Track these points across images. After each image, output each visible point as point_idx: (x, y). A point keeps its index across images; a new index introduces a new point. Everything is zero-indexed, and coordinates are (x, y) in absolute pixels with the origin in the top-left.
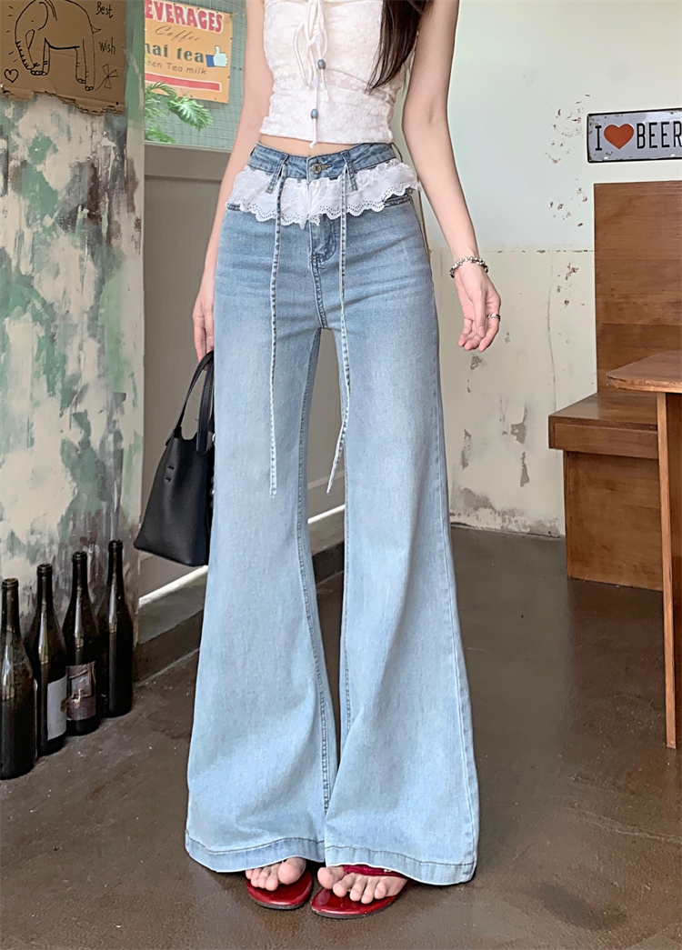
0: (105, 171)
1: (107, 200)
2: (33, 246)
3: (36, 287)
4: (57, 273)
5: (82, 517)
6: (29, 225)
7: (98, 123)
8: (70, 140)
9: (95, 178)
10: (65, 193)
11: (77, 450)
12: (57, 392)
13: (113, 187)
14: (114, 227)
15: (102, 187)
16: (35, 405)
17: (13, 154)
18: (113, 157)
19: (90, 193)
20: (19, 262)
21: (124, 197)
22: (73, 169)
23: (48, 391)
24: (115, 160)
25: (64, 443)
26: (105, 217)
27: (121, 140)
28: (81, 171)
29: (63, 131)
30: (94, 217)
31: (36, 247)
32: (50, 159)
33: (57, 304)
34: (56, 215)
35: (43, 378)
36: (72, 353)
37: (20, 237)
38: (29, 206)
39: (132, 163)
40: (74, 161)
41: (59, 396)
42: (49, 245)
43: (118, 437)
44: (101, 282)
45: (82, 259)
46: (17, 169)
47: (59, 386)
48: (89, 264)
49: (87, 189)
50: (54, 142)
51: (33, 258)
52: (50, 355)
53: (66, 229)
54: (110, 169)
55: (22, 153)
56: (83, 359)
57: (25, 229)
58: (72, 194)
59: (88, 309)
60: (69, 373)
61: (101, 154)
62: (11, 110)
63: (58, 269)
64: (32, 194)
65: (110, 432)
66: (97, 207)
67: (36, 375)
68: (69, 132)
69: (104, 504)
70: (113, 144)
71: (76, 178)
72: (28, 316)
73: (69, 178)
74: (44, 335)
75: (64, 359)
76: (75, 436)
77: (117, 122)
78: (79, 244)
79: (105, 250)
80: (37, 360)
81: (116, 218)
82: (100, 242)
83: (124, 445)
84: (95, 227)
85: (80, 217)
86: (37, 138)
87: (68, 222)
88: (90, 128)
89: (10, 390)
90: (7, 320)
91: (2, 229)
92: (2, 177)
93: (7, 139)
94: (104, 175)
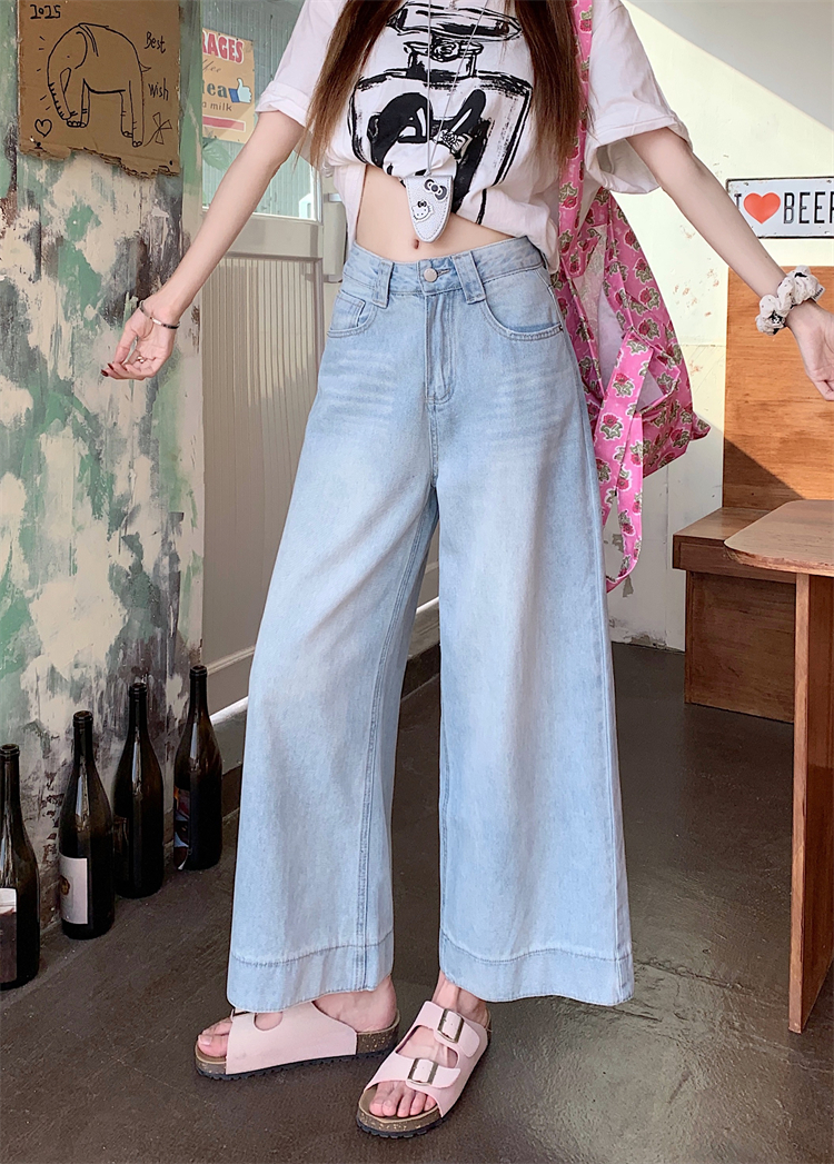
0: (157, 249)
2: (73, 343)
3: (76, 396)
5: (134, 645)
6: (67, 319)
7: (149, 188)
8: (114, 209)
10: (109, 276)
11: (128, 575)
12: (104, 514)
13: (168, 270)
15: (153, 269)
16: (78, 529)
17: (47, 229)
18: (166, 230)
19: (140, 277)
20: (56, 364)
22: (119, 247)
23: (94, 514)
24: (168, 235)
25: (112, 568)
27: (176, 209)
28: (128, 249)
29: (105, 197)
31: (77, 345)
32: (91, 233)
33: (102, 416)
34: (99, 304)
35: (87, 500)
36: (121, 471)
37: (57, 333)
38: (67, 295)
40: (120, 237)
41: (106, 519)
42: (92, 342)
43: (174, 559)
44: (154, 387)
46: (52, 247)
47: (106, 507)
49: (135, 271)
50: (96, 212)
51: (73, 358)
52: (95, 473)
53: (111, 322)
54: (162, 246)
55: (57, 227)
56: (134, 477)
57: (63, 323)
58: (118, 279)
59: (138, 421)
60: (117, 494)
61: (152, 227)
62: (43, 172)
64: (70, 278)
65: (166, 554)
67: (79, 497)
68: (113, 199)
69: (158, 631)
70: (166, 215)
71: (123, 258)
72: (68, 430)
73: (114, 258)
74: (88, 453)
75: (112, 479)
76: (126, 560)
77: (170, 185)
80: (80, 481)
83: (182, 567)
85: (128, 307)
86: (75, 207)
87: (114, 313)
88: (138, 194)
89: (47, 515)
90: (43, 436)
91: (34, 324)
92: (34, 257)
93: (39, 208)
94: (155, 253)
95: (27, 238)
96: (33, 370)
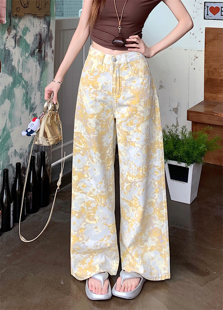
0: (44, 36)
1: (44, 45)
2: (22, 63)
3: (23, 77)
4: (29, 71)
6: (21, 57)
7: (42, 21)
8: (34, 27)
9: (41, 38)
10: (32, 44)
12: (28, 108)
13: (46, 40)
14: (46, 54)
15: (42, 41)
16: (22, 113)
17: (18, 34)
18: (46, 31)
19: (39, 43)
20: (18, 69)
21: (49, 43)
22: (34, 36)
23: (26, 108)
26: (43, 51)
27: (49, 24)
28: (37, 37)
30: (40, 51)
31: (23, 63)
32: (28, 34)
33: (29, 82)
34: (29, 52)
35: (25, 105)
36: (33, 96)
37: (19, 61)
38: (22, 51)
39: (52, 32)
40: (35, 34)
41: (29, 110)
42: (27, 62)
44: (42, 72)
45: (36, 66)
46: (19, 39)
47: (29, 106)
48: (38, 67)
49: (38, 42)
50: (29, 28)
51: (22, 67)
52: (27, 97)
53: (32, 56)
55: (20, 34)
56: (36, 98)
58: (34, 45)
59: (37, 82)
60: (32, 103)
61: (43, 30)
62: (17, 20)
63: (29, 70)
64: (23, 46)
66: (41, 47)
67: (23, 104)
68: (33, 25)
70: (46, 26)
71: (35, 39)
72: (21, 86)
73: (33, 40)
75: (31, 99)
77: (47, 19)
78: (35, 61)
79: (43, 62)
80: (23, 100)
81: (46, 51)
82: (42, 60)
84: (40, 54)
85: (36, 52)
86: (24, 28)
87: (32, 54)
88: (40, 22)
89: (15, 109)
90: (15, 88)
91: (14, 59)
92: (14, 42)
93: (16, 30)
94: (43, 37)
95: (13, 37)
96: (13, 71)
